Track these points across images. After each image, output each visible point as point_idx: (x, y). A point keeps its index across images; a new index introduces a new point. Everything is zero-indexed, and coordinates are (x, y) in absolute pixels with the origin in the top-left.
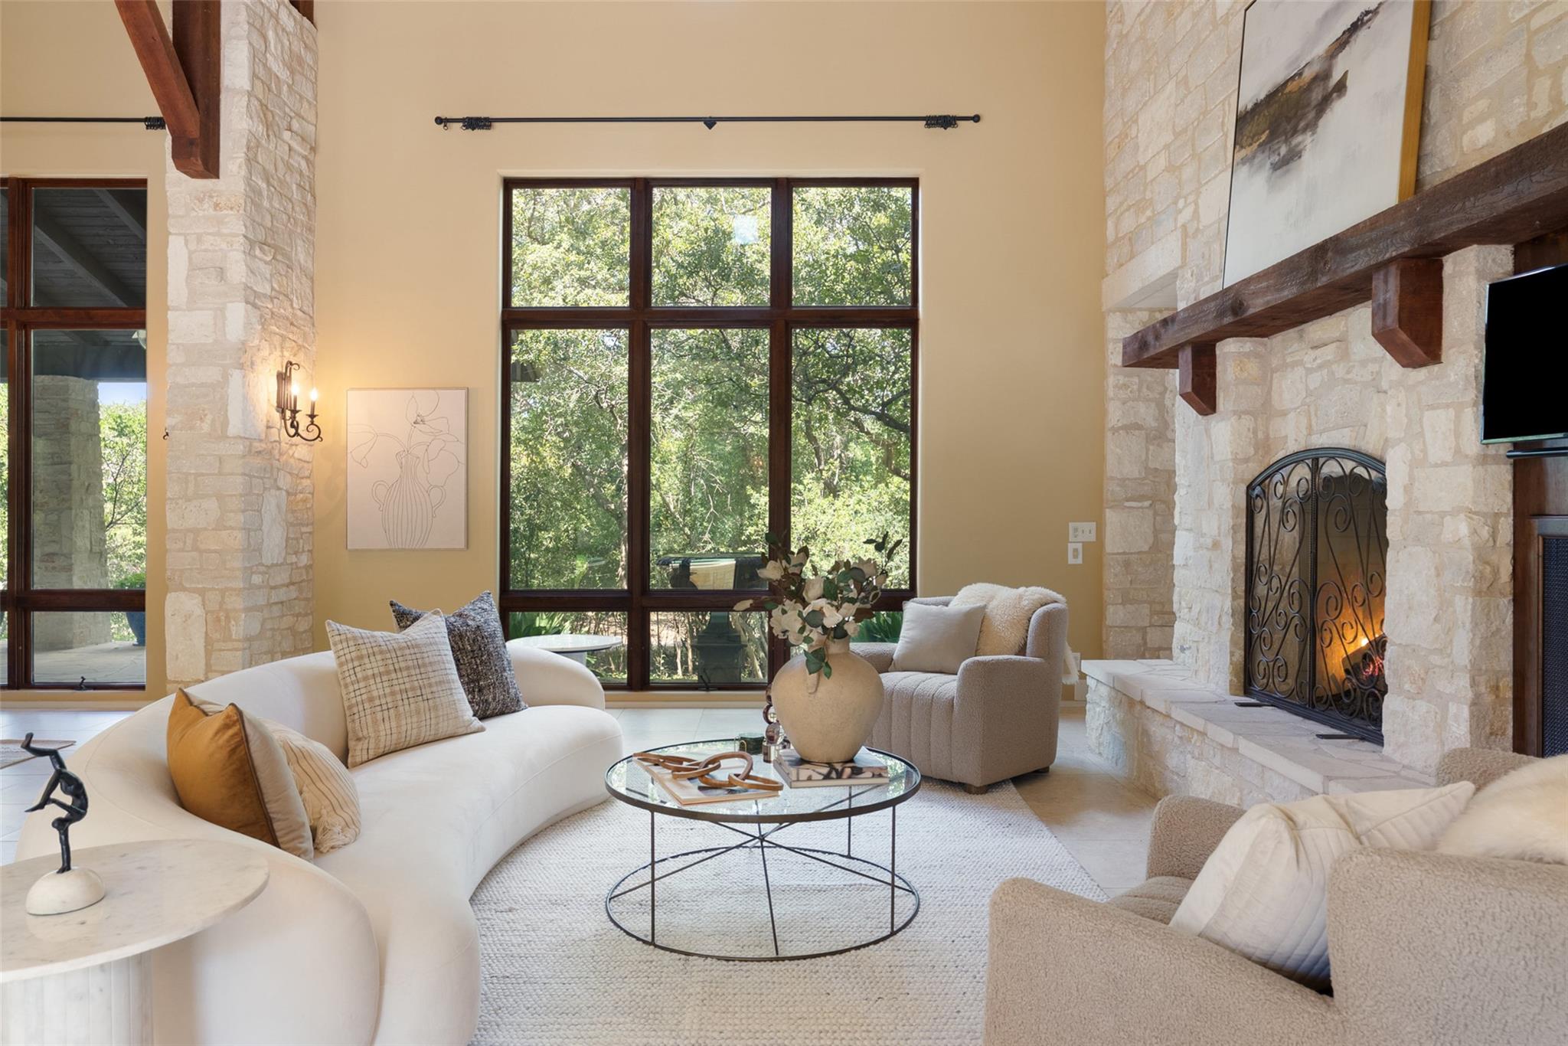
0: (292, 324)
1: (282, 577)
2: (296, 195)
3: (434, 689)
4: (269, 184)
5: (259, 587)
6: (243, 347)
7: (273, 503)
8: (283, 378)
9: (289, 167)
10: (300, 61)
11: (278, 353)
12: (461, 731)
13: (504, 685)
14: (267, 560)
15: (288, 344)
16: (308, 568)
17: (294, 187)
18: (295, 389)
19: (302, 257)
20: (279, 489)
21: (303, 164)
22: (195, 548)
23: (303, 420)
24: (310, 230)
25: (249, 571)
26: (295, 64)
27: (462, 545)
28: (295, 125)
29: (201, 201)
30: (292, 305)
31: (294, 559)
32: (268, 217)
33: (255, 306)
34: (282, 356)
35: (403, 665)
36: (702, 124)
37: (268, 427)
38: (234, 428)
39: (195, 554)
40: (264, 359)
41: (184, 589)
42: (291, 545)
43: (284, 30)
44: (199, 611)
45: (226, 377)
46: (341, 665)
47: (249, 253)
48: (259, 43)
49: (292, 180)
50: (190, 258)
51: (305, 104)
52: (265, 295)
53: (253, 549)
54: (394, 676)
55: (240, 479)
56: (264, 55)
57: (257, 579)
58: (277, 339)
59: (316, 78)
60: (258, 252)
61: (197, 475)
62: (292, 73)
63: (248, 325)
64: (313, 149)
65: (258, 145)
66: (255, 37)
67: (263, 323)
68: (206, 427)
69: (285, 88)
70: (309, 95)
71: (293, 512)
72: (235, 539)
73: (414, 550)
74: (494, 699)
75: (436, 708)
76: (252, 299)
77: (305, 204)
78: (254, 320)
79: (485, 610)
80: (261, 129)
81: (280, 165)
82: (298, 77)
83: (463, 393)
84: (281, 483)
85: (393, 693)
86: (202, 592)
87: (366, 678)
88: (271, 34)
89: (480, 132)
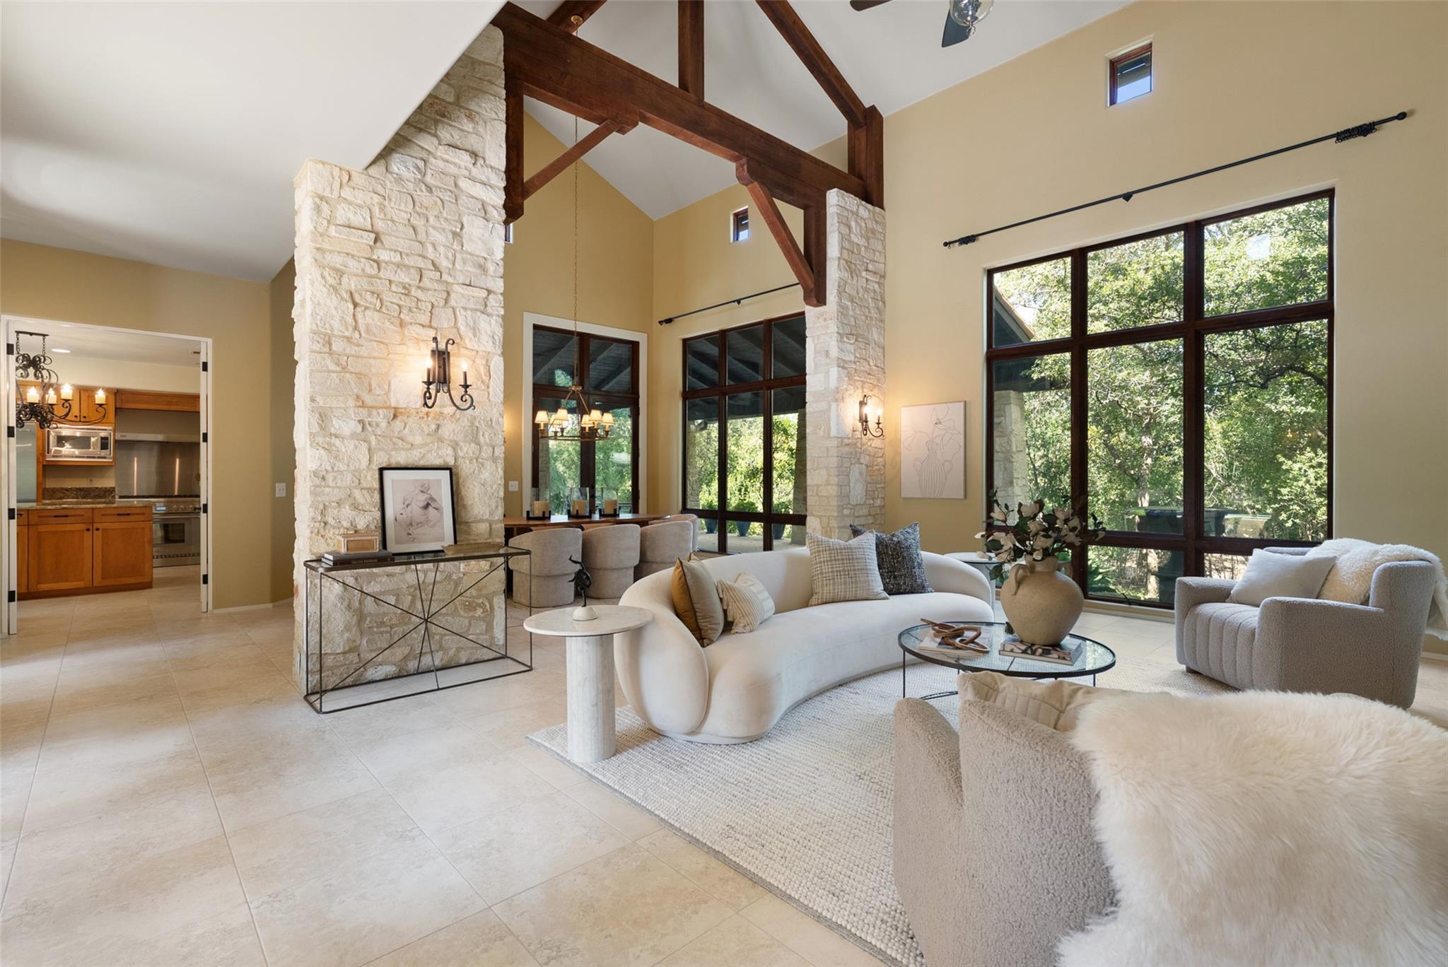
0: (870, 374)
1: (865, 511)
2: (872, 305)
3: (857, 572)
4: (852, 302)
5: (847, 516)
6: (837, 390)
7: (856, 471)
8: (862, 404)
9: (866, 290)
10: (873, 231)
11: (860, 391)
12: (871, 597)
13: (913, 576)
14: (853, 502)
15: (866, 385)
16: (881, 507)
17: (870, 300)
19: (876, 337)
20: (861, 464)
21: (876, 286)
22: (817, 495)
23: (872, 424)
24: (882, 321)
25: (841, 508)
26: (869, 234)
27: (961, 496)
28: (870, 267)
29: (819, 318)
30: (869, 365)
31: (871, 502)
32: (853, 319)
33: (844, 368)
34: (863, 392)
36: (1121, 199)
37: (854, 431)
38: (833, 433)
39: (817, 498)
40: (851, 395)
41: (814, 515)
42: (870, 494)
43: (862, 218)
44: (819, 526)
45: (829, 406)
47: (841, 341)
48: (845, 230)
49: (868, 296)
51: (877, 254)
52: (850, 361)
53: (844, 496)
55: (835, 459)
56: (849, 235)
57: (846, 512)
58: (859, 384)
59: (884, 237)
60: (845, 339)
62: (868, 239)
63: (839, 379)
64: (883, 277)
65: (846, 282)
66: (843, 227)
67: (849, 376)
68: (821, 433)
69: (863, 249)
70: (880, 248)
71: (871, 476)
72: (833, 490)
73: (929, 499)
74: (905, 583)
75: (856, 583)
76: (842, 365)
77: (878, 308)
78: (843, 376)
79: (908, 533)
80: (846, 275)
81: (860, 290)
82: (871, 241)
83: (963, 403)
84: (862, 461)
86: (820, 517)
87: (820, 562)
88: (853, 224)
89: (970, 245)
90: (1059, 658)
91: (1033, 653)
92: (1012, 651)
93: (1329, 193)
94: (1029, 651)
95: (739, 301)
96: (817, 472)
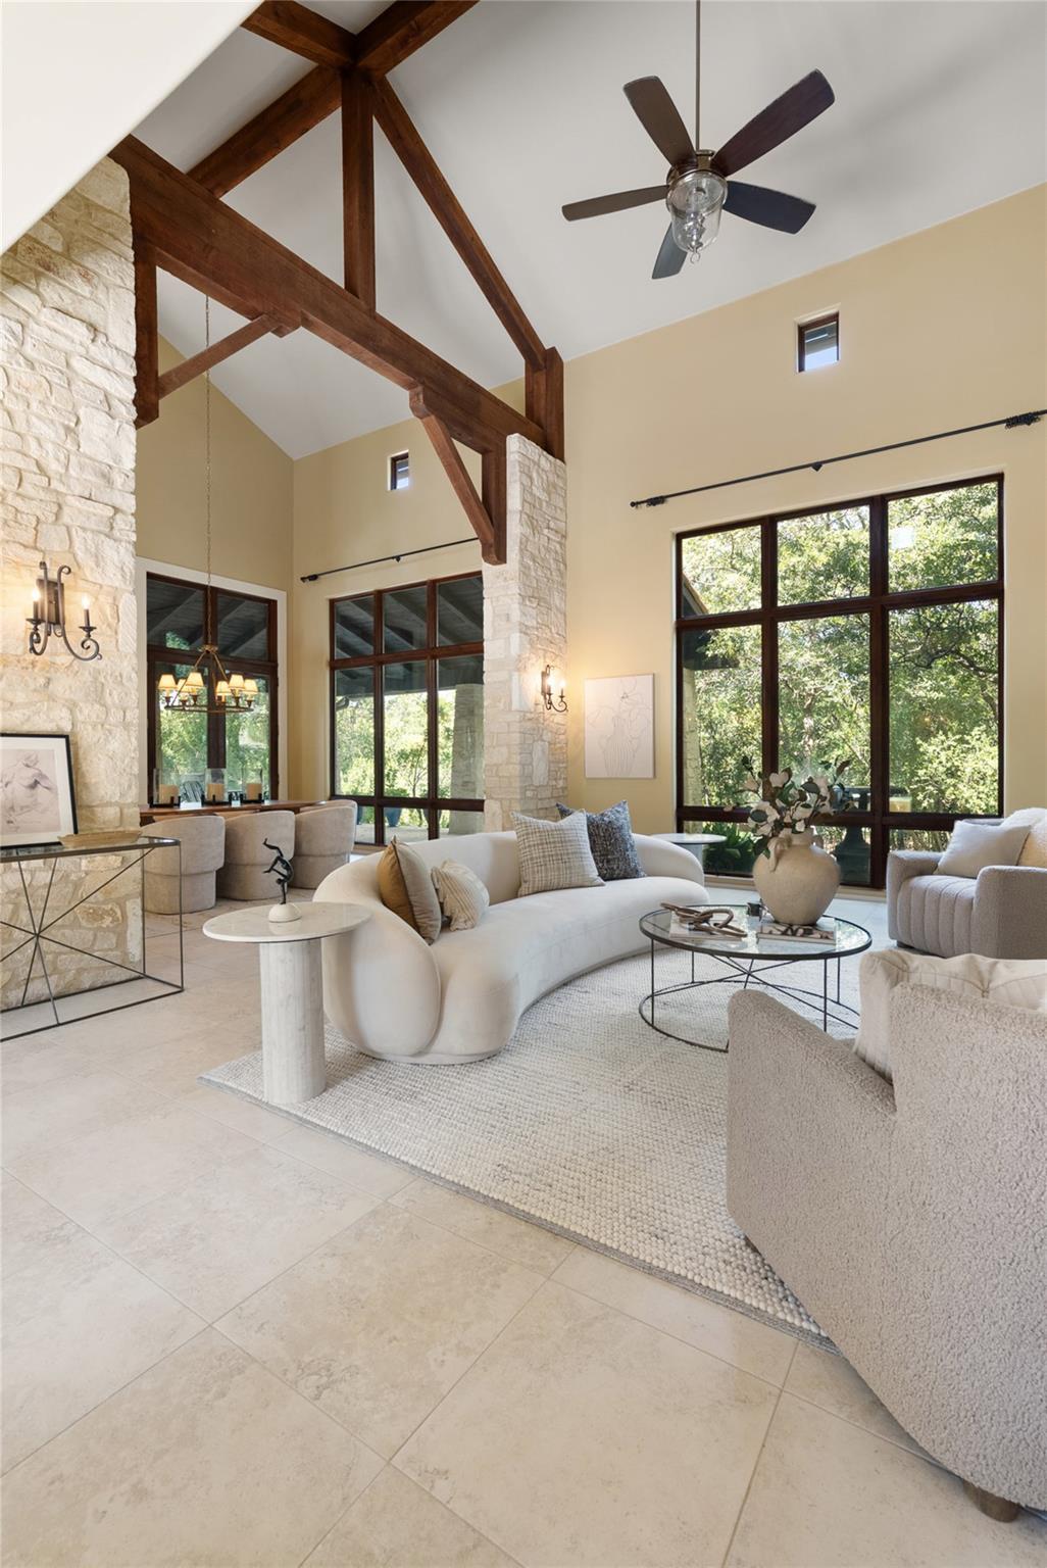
0: (551, 643)
1: (547, 794)
2: (553, 566)
3: (570, 856)
4: (534, 561)
5: (532, 798)
6: (519, 658)
7: (538, 747)
8: (544, 675)
9: (548, 550)
10: (555, 486)
11: (542, 660)
12: (586, 884)
13: (626, 859)
14: (536, 783)
15: (548, 654)
16: (564, 789)
17: (552, 561)
18: (551, 681)
19: (557, 602)
20: (543, 741)
21: (558, 546)
22: (497, 775)
23: (555, 699)
24: (564, 585)
25: (524, 789)
26: (551, 488)
27: (651, 775)
28: (552, 525)
29: (498, 577)
30: (551, 631)
31: (554, 783)
32: (535, 581)
33: (526, 634)
34: (545, 662)
35: (552, 840)
36: (811, 469)
37: (537, 704)
38: (515, 705)
40: (533, 664)
41: (492, 798)
42: (553, 775)
43: (543, 470)
44: (499, 811)
45: (511, 677)
46: (518, 837)
47: (523, 604)
48: (527, 482)
49: (550, 558)
50: (494, 612)
51: (559, 511)
52: (533, 627)
53: (526, 776)
54: (545, 846)
55: (518, 735)
56: (531, 487)
57: (529, 794)
58: (541, 653)
59: (566, 493)
60: (528, 603)
61: (498, 733)
62: (549, 495)
63: (521, 645)
64: (564, 537)
65: (527, 540)
66: (524, 477)
67: (531, 642)
68: (501, 706)
69: (544, 504)
70: (561, 505)
71: (553, 754)
72: (515, 770)
73: (622, 778)
74: (618, 868)
75: (570, 868)
76: (524, 630)
77: (559, 570)
78: (525, 643)
79: (618, 812)
80: (528, 531)
81: (542, 550)
82: (553, 496)
83: (651, 677)
84: (544, 737)
85: (544, 857)
86: (501, 800)
87: (529, 846)
88: (535, 475)
89: (659, 506)
90: (822, 937)
91: (794, 934)
92: (771, 933)
93: (999, 478)
94: (789, 932)
95: (398, 558)
96: (497, 749)
